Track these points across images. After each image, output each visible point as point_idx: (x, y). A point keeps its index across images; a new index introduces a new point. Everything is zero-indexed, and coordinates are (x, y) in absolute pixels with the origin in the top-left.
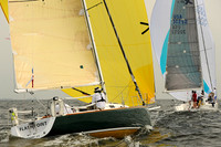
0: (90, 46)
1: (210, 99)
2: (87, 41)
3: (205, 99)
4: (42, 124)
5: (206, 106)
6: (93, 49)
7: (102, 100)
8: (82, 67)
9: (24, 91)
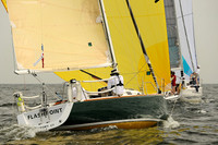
0: (100, 19)
2: (96, 13)
4: (57, 111)
5: (188, 91)
6: (103, 23)
7: (120, 84)
8: (90, 44)
9: (26, 71)
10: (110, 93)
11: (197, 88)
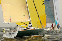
1: (58, 27)
2: (26, 7)
3: (56, 26)
7: (32, 26)
8: (24, 15)
9: (6, 23)
10: (29, 29)
11: (59, 28)
